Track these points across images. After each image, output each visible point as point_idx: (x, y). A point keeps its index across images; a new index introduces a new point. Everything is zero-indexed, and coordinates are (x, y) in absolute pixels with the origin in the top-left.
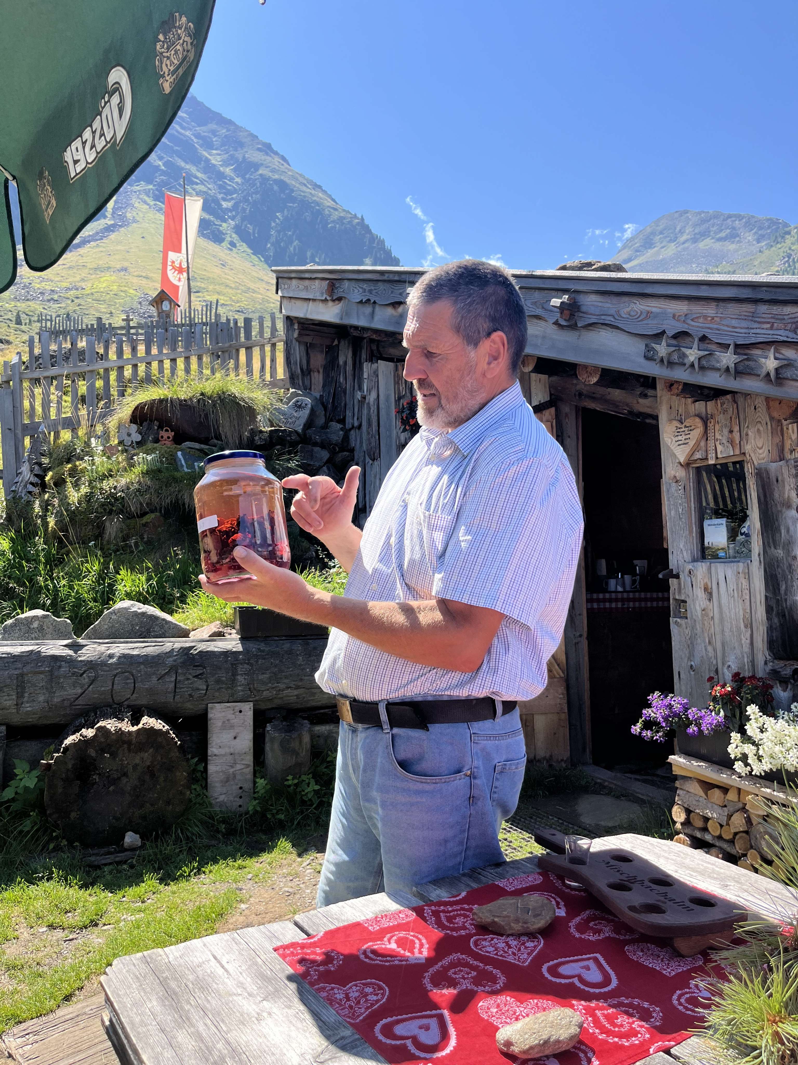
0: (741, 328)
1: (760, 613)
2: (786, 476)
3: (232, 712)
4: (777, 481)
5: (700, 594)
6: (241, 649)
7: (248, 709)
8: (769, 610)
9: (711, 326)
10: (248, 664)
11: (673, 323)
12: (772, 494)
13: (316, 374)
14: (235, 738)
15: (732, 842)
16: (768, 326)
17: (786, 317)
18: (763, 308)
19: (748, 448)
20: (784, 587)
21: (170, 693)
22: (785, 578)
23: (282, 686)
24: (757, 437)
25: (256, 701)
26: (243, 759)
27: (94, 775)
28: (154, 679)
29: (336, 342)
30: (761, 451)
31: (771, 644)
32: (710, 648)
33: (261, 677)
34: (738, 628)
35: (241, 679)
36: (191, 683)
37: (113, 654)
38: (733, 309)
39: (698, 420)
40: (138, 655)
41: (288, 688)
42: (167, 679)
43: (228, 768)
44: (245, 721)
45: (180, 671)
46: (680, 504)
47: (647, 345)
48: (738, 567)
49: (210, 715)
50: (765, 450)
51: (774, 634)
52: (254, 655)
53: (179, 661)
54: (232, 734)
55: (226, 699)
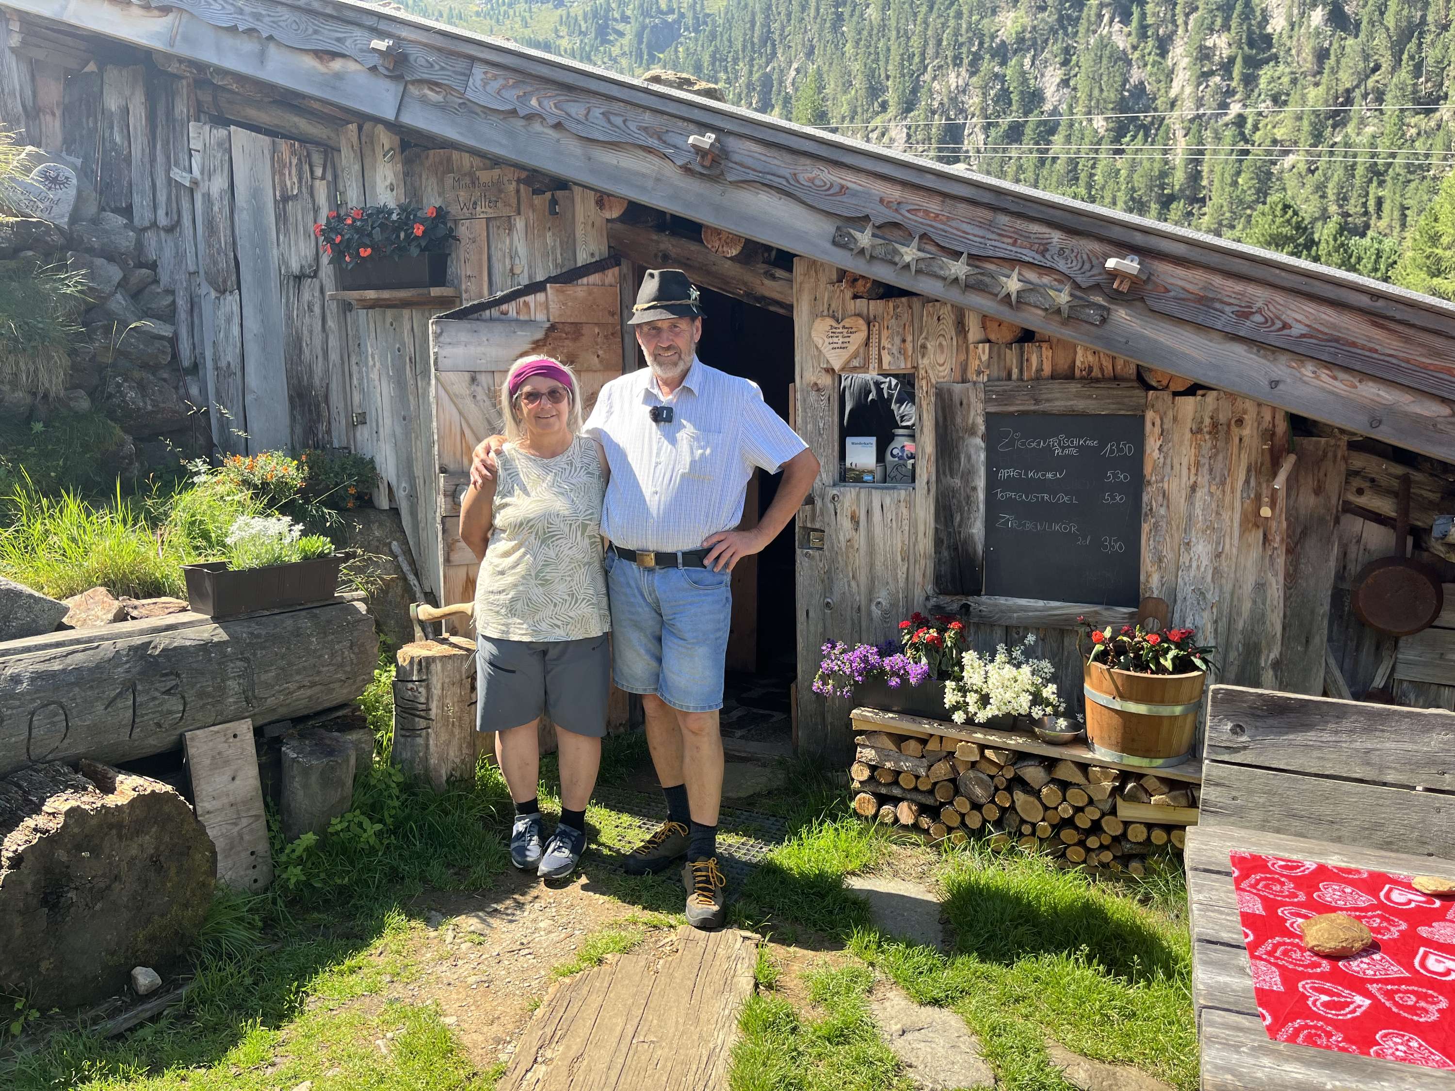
0: (975, 236)
1: (925, 544)
2: (973, 399)
3: (223, 739)
4: (961, 404)
5: (846, 524)
6: (225, 637)
7: (245, 728)
8: (938, 542)
9: (933, 223)
10: (241, 660)
11: (882, 209)
12: (953, 418)
13: (49, 118)
14: (233, 779)
15: (931, 792)
16: (1010, 241)
17: (1032, 236)
18: (1003, 219)
19: (924, 362)
20: (958, 519)
21: (125, 725)
22: (960, 509)
23: (292, 686)
24: (938, 351)
25: (255, 715)
26: (249, 810)
27: (68, 892)
28: (100, 707)
29: (91, 67)
30: (941, 369)
31: (938, 579)
32: (853, 584)
33: (263, 677)
34: (894, 562)
35: (233, 685)
36: (161, 704)
37: (18, 675)
38: (963, 209)
39: (861, 321)
40: (64, 671)
41: (300, 688)
42: (120, 704)
43: (229, 827)
44: (243, 749)
45: (139, 687)
46: (821, 418)
47: (838, 228)
48: (899, 495)
49: (192, 751)
50: (947, 367)
51: (943, 569)
52: (248, 645)
53: (134, 670)
54: (228, 772)
55: (211, 720)
